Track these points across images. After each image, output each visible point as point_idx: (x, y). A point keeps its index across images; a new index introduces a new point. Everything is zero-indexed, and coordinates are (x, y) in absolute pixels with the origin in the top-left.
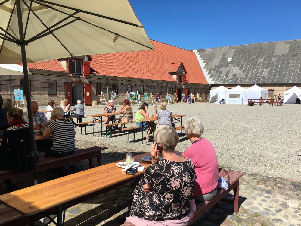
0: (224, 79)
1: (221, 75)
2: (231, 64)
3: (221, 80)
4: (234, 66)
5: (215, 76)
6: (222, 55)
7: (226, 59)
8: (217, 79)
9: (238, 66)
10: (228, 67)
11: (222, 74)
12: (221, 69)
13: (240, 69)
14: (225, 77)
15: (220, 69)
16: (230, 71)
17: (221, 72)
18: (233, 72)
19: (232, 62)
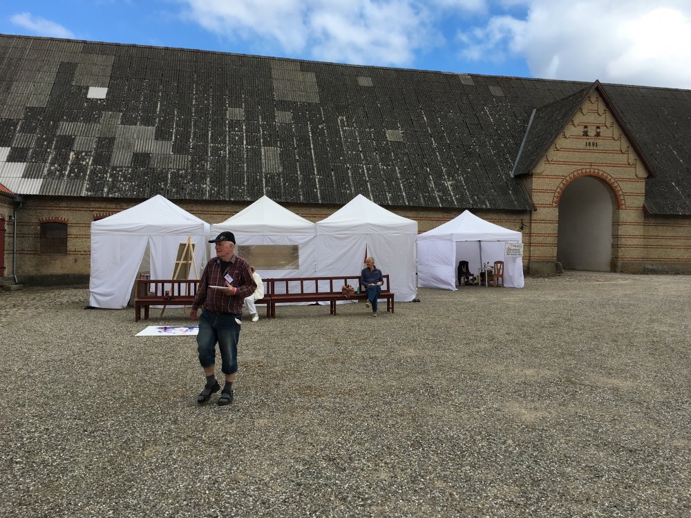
0: (93, 172)
1: (72, 155)
2: (109, 110)
3: (77, 176)
4: (127, 121)
5: (40, 156)
6: (55, 70)
7: (80, 88)
8: (50, 173)
9: (147, 122)
10: (96, 121)
11: (76, 147)
12: (65, 128)
13: (161, 135)
14: (95, 162)
15: (56, 127)
16: (112, 140)
17: (67, 142)
18: (129, 146)
19: (111, 103)
